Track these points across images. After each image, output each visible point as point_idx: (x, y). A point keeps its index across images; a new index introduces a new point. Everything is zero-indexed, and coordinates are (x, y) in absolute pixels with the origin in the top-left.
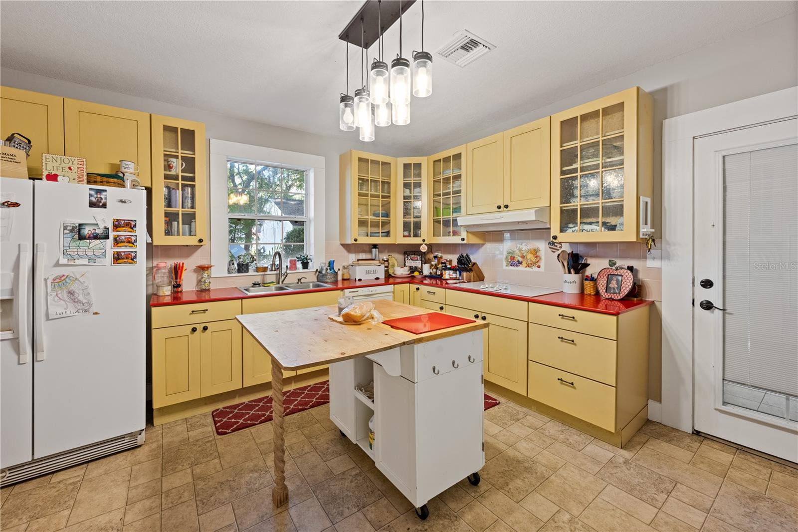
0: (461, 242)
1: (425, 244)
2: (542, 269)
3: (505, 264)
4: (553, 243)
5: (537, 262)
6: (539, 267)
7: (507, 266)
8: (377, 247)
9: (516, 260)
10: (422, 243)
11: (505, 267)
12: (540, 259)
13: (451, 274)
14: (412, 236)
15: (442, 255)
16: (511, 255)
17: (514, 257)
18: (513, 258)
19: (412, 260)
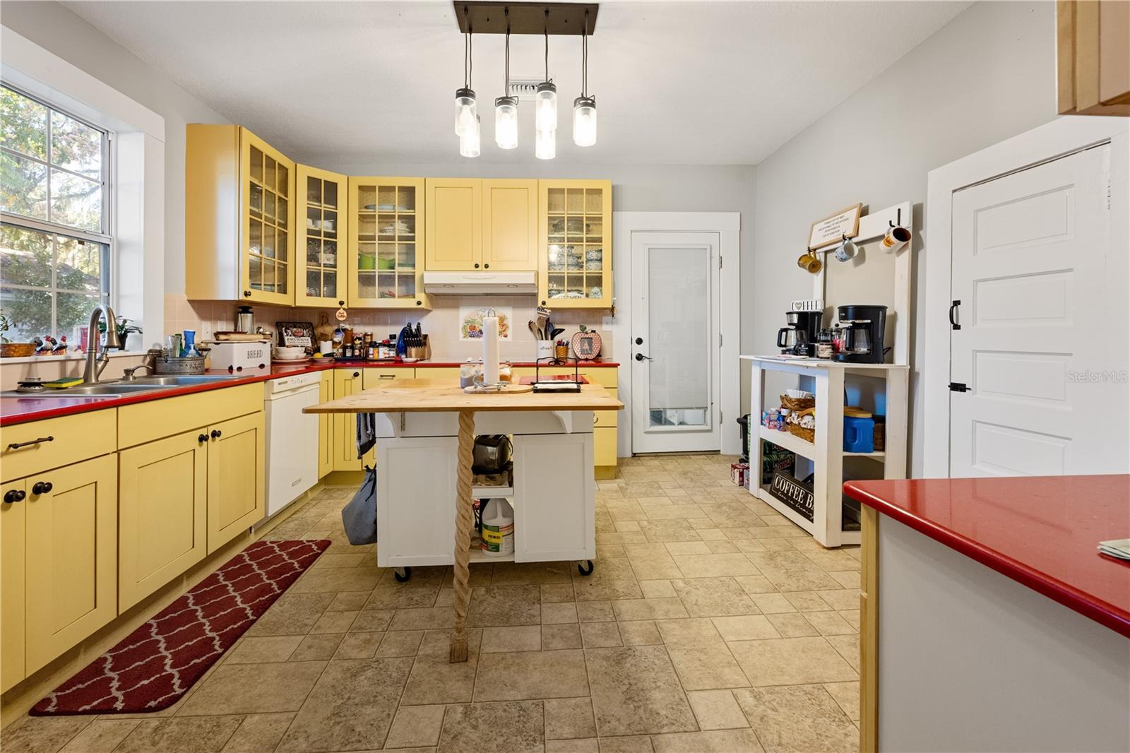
0: (415, 306)
1: (344, 309)
2: (509, 339)
3: (461, 335)
4: (543, 309)
5: (504, 331)
6: (506, 336)
7: (464, 337)
8: (250, 310)
9: (478, 330)
10: (339, 306)
11: (461, 339)
12: (507, 327)
13: (386, 351)
14: (322, 295)
15: (352, 327)
16: (470, 324)
17: (475, 327)
18: (473, 328)
19: (294, 335)
